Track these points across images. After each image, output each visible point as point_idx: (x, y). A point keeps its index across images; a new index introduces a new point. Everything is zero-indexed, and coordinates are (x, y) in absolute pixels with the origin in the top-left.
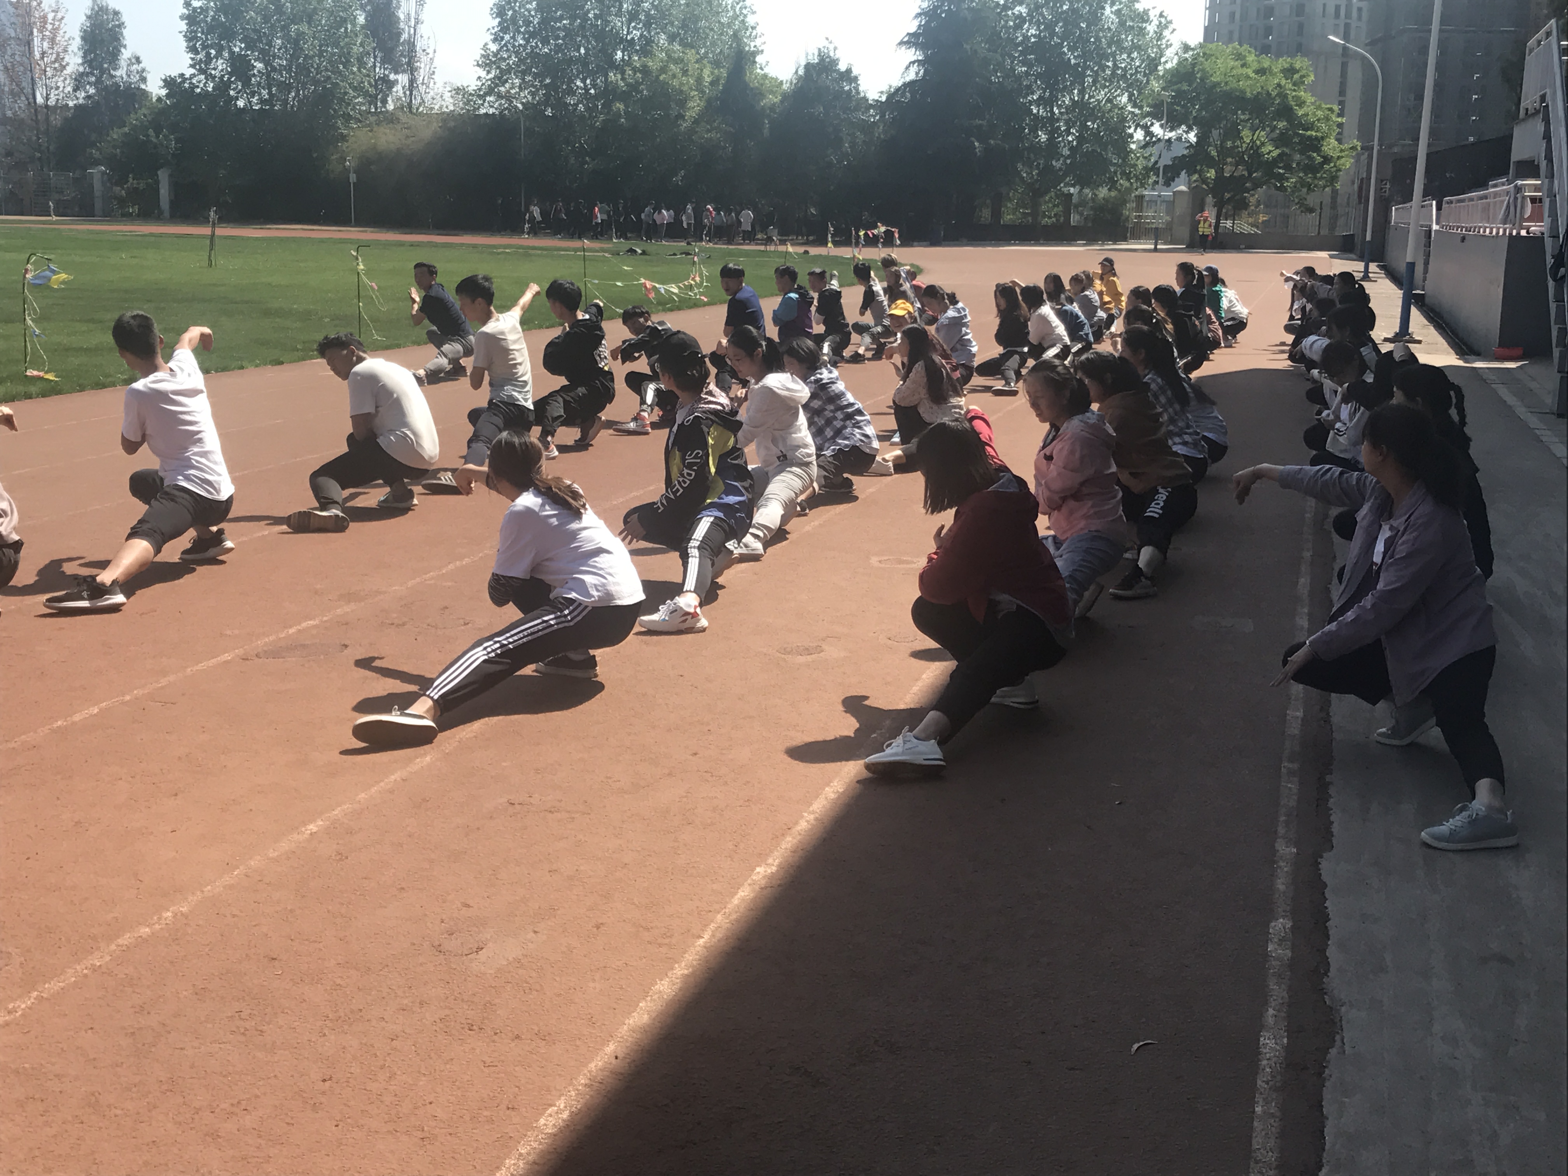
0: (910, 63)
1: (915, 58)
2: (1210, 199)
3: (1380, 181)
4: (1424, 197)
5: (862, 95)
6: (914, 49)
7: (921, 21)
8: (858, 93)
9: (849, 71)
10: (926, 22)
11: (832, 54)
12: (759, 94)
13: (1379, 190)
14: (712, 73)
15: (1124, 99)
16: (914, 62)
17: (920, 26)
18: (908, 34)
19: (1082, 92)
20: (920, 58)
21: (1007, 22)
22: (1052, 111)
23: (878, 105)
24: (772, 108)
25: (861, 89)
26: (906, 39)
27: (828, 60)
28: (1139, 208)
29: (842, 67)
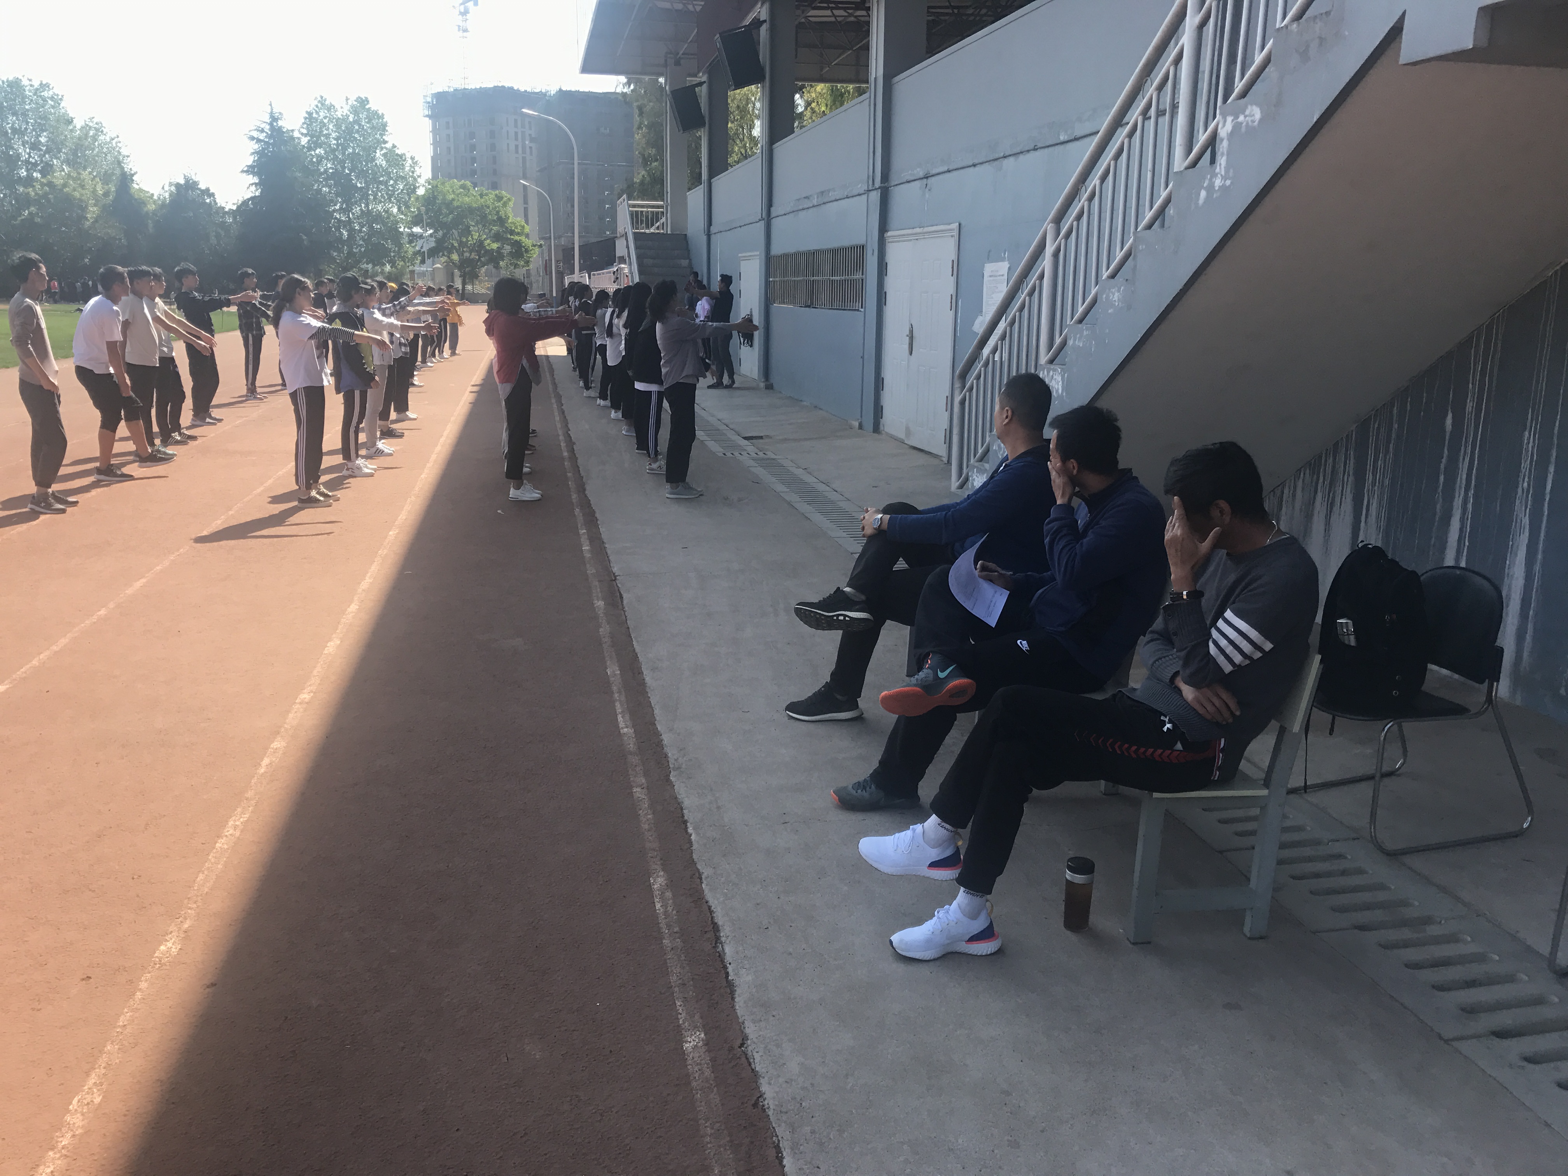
0: (250, 184)
1: (253, 181)
2: (457, 272)
3: (557, 261)
4: (580, 271)
5: (219, 205)
6: (252, 176)
7: (254, 158)
8: (216, 204)
9: (208, 190)
10: (259, 158)
11: (193, 177)
12: (143, 203)
13: (557, 267)
14: (103, 188)
15: (395, 210)
16: (252, 184)
17: (254, 161)
18: (247, 166)
19: (367, 205)
20: (257, 181)
21: (312, 159)
22: (349, 217)
23: (231, 212)
24: (154, 213)
25: (217, 201)
26: (246, 169)
27: (191, 181)
28: (412, 278)
29: (202, 186)
